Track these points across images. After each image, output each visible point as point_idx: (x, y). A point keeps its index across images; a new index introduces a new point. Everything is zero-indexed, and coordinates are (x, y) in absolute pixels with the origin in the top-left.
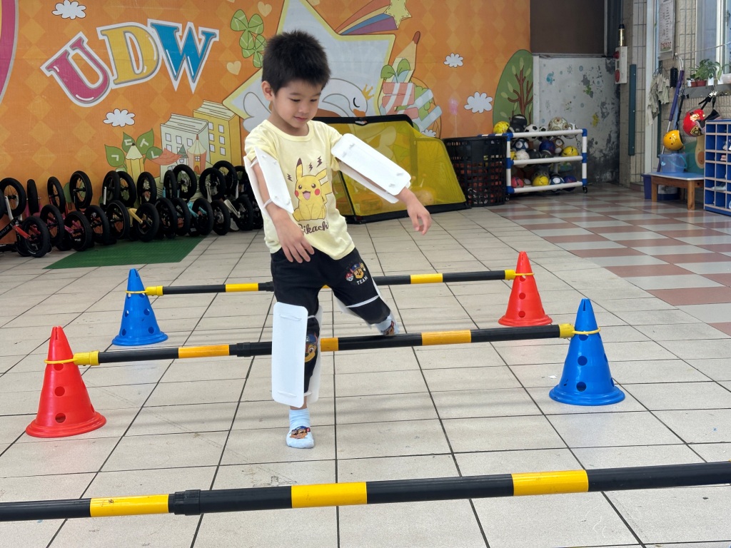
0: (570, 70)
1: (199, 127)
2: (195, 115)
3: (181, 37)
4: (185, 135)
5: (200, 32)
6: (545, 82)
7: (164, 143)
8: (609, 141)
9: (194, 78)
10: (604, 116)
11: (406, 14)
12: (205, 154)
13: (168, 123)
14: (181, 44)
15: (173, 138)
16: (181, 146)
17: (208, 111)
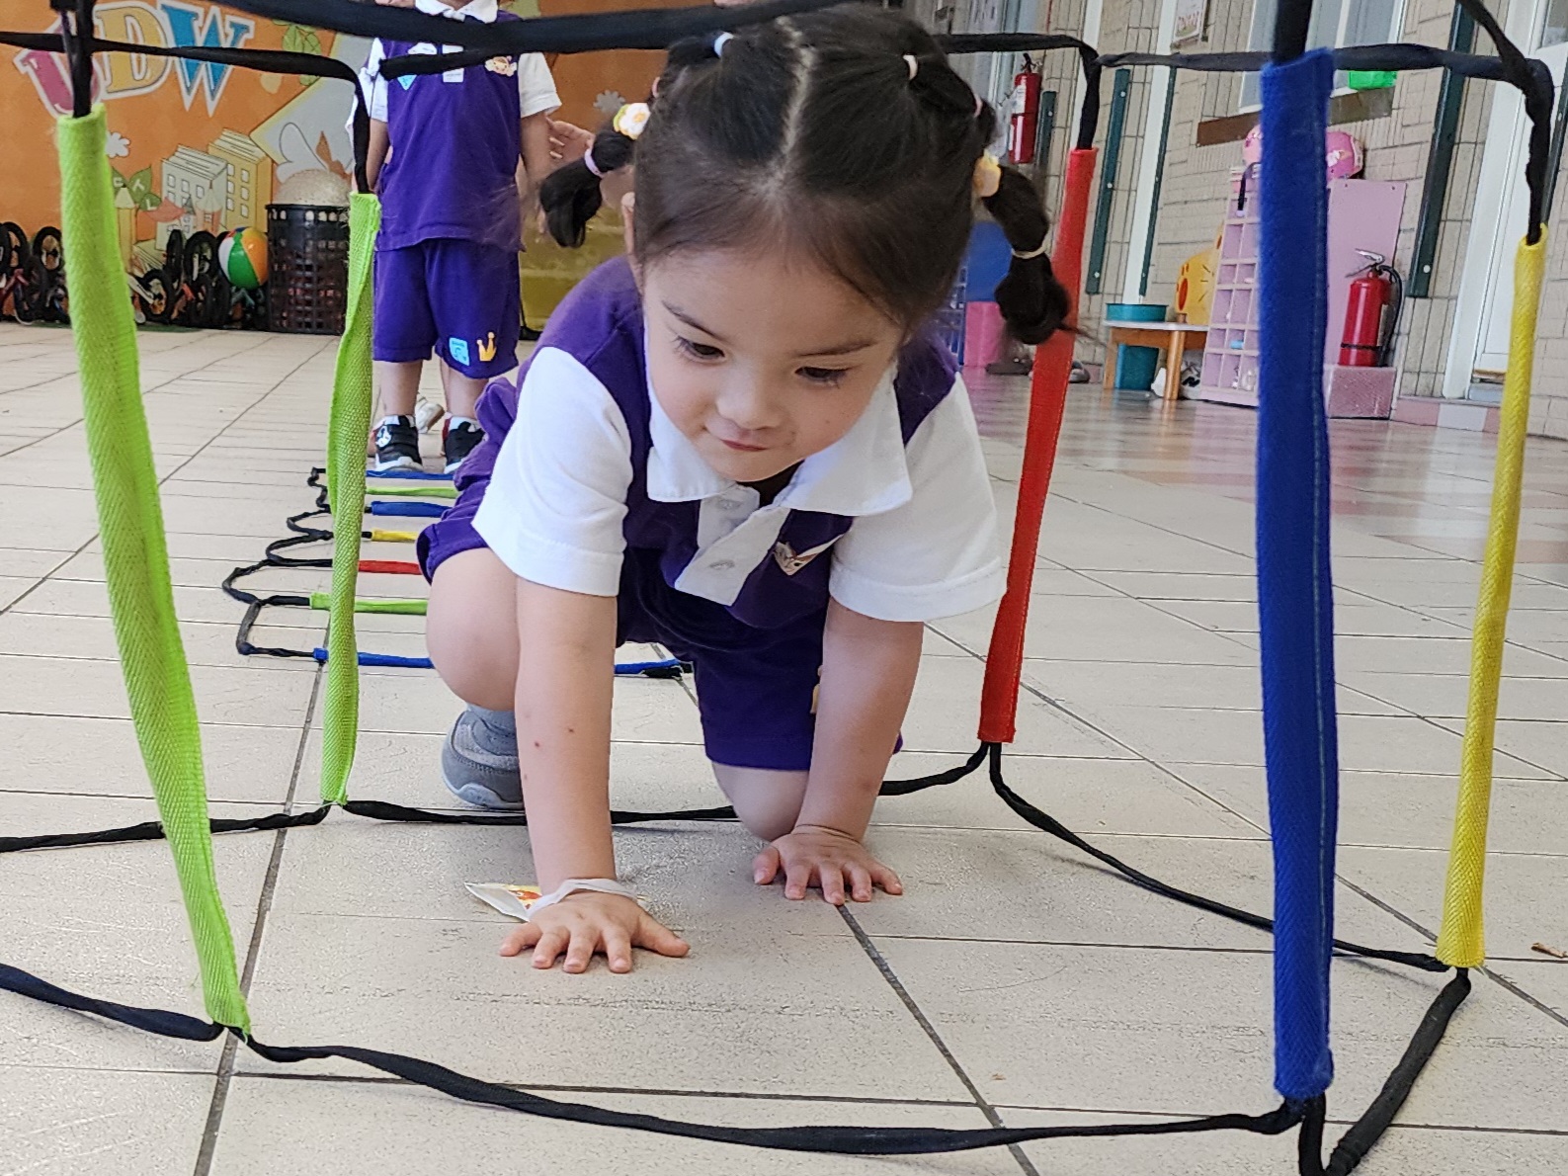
1: (216, 169)
2: (211, 150)
3: (201, 29)
4: (195, 179)
5: (227, 25)
7: (165, 188)
9: (213, 94)
12: (219, 212)
13: (172, 159)
15: (178, 181)
16: (187, 196)
17: (228, 146)
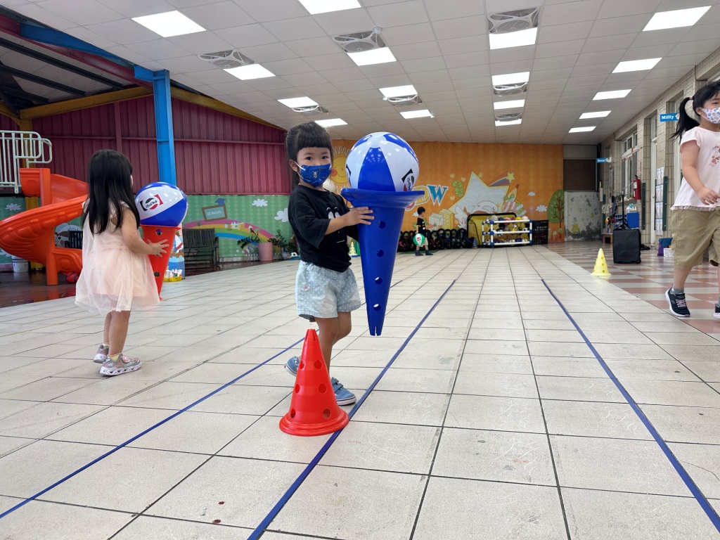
0: (581, 197)
2: (440, 213)
3: (436, 190)
5: (442, 188)
6: (570, 201)
7: (430, 222)
8: (598, 223)
9: (440, 202)
10: (596, 214)
11: (513, 179)
14: (436, 192)
15: (432, 220)
17: (443, 212)
